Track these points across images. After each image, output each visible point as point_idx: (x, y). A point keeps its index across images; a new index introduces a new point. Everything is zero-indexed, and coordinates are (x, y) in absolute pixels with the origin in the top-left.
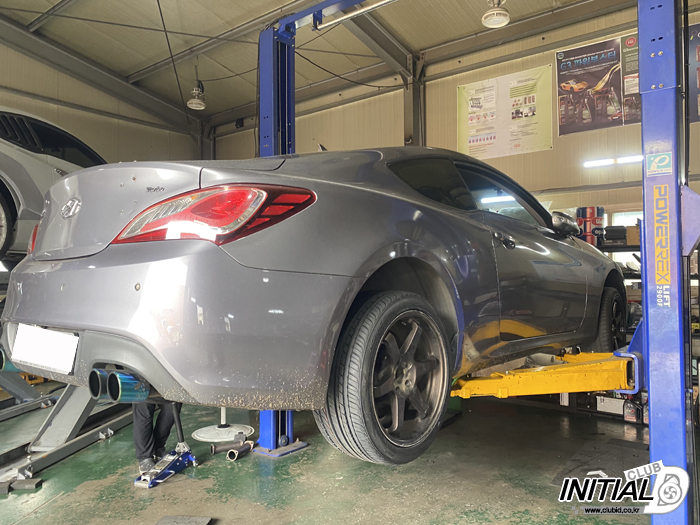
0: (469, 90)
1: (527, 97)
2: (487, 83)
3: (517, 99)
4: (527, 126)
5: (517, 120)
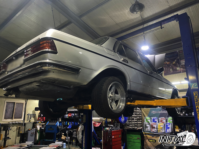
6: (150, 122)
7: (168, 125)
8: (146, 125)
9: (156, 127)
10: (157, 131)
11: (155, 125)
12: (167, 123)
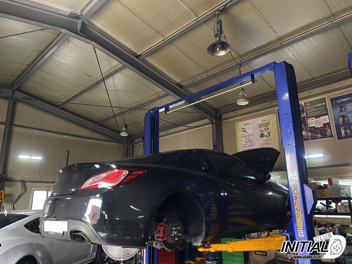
0: (241, 125)
1: (266, 128)
2: (248, 122)
3: (262, 128)
4: (267, 140)
5: (262, 138)
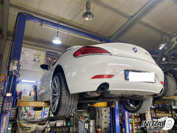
1: (38, 57)
2: (27, 49)
3: (35, 57)
4: (37, 64)
5: (34, 62)
6: (28, 110)
7: (45, 112)
8: (22, 113)
9: (33, 115)
10: (34, 118)
11: (33, 112)
12: (45, 110)
